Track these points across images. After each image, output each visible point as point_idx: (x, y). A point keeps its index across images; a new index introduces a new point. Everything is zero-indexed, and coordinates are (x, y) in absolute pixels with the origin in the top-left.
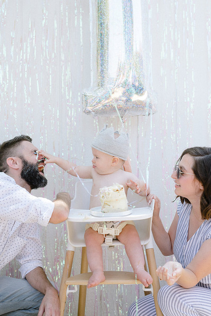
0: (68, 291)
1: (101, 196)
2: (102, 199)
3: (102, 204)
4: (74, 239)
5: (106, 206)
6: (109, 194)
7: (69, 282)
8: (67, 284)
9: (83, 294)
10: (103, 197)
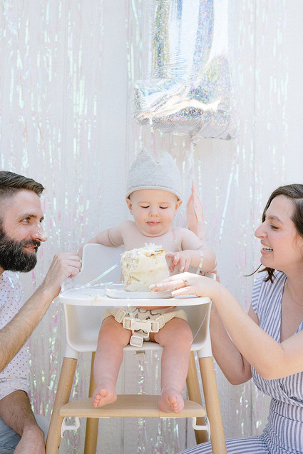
0: (64, 428)
1: (125, 264)
2: (127, 270)
3: (126, 278)
4: (77, 338)
5: (133, 281)
6: (138, 261)
7: (65, 412)
8: (62, 415)
9: (91, 435)
10: (128, 265)
